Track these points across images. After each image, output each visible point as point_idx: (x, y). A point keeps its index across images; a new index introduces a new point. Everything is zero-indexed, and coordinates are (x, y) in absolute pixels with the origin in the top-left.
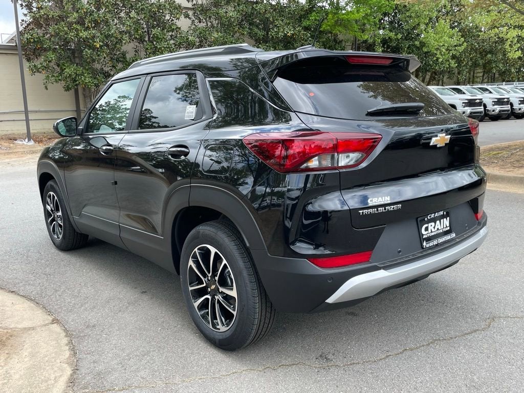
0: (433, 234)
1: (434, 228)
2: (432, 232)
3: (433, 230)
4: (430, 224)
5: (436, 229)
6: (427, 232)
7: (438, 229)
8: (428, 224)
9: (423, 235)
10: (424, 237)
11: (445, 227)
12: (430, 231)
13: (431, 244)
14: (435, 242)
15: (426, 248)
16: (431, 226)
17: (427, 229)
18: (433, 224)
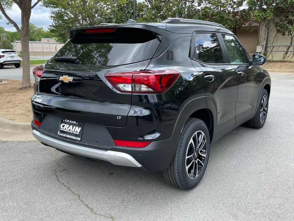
0: (66, 130)
1: (68, 128)
2: (65, 129)
3: (67, 129)
4: (66, 125)
5: (69, 129)
6: (63, 128)
7: (70, 130)
8: (65, 124)
9: (60, 128)
10: (61, 129)
11: (75, 131)
12: (65, 128)
13: (62, 135)
14: (64, 135)
15: (59, 135)
16: (66, 126)
17: (63, 126)
18: (68, 126)
